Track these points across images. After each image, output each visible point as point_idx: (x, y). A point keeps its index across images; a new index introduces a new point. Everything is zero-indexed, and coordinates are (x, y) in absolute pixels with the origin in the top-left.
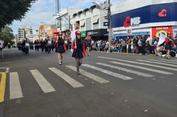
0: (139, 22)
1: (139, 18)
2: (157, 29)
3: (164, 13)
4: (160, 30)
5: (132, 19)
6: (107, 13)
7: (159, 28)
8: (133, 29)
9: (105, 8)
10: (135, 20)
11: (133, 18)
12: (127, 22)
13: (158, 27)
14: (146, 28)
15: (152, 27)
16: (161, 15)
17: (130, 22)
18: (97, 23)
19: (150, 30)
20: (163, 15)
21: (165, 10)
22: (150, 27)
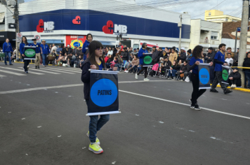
0: (53, 27)
1: (53, 23)
2: (71, 37)
3: (78, 20)
4: (74, 39)
5: (45, 23)
6: (13, 12)
7: (73, 37)
8: (42, 36)
9: (9, 6)
10: (49, 25)
11: (46, 21)
12: (41, 26)
13: (72, 35)
14: (60, 35)
15: (67, 35)
16: (75, 22)
17: (43, 26)
18: (3, 23)
19: (64, 38)
20: (77, 23)
21: (79, 17)
22: (64, 35)
